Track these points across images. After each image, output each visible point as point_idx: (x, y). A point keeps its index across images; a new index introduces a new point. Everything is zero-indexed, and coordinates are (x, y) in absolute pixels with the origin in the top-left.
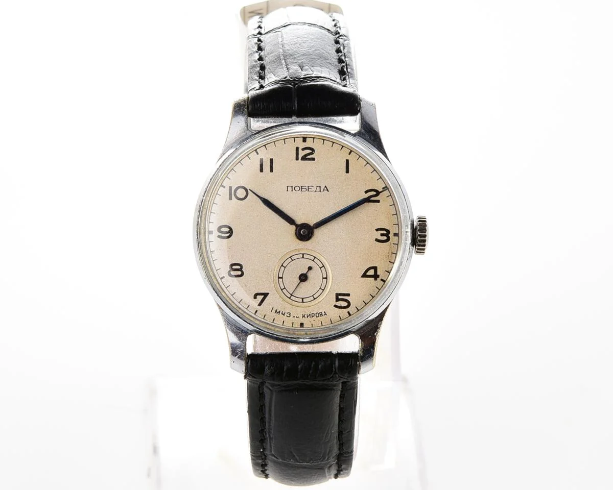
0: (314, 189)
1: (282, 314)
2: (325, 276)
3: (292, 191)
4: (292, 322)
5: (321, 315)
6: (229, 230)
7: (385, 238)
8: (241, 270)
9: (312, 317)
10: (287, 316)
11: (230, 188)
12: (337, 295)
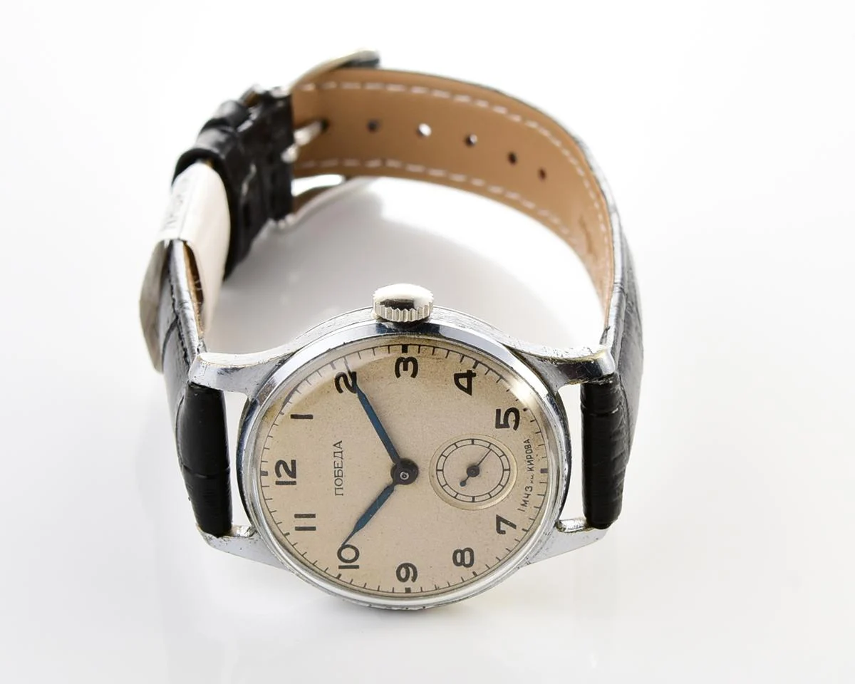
0: (339, 461)
1: (527, 497)
2: (470, 442)
3: (342, 489)
4: (539, 484)
5: (528, 447)
6: (403, 569)
7: (410, 364)
8: (462, 553)
9: (531, 458)
10: (531, 491)
11: (340, 567)
12: (498, 426)
